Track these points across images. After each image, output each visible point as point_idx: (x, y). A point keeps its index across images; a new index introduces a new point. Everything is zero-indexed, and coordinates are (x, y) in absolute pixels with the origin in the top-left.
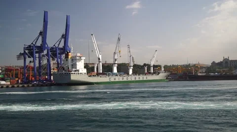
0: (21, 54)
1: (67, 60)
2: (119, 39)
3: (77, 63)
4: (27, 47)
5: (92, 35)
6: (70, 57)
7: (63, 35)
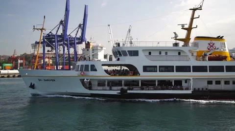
0: (37, 43)
1: (88, 50)
2: (129, 30)
3: (99, 53)
4: (46, 36)
5: (109, 25)
6: (91, 47)
7: (80, 25)
